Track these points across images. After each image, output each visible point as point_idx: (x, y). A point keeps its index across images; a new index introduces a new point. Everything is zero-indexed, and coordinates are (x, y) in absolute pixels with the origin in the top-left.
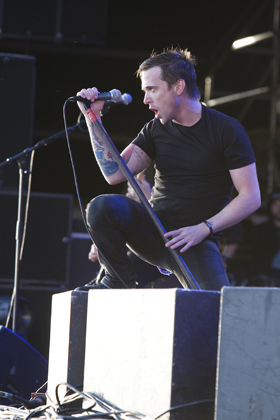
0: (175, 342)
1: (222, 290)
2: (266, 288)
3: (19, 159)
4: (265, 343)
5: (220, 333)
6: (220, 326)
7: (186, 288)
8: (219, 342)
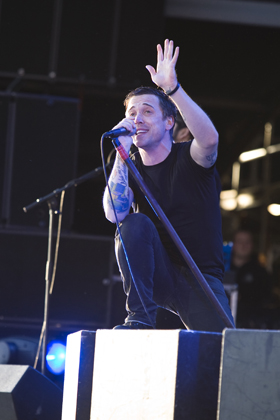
0: (177, 383)
1: (224, 333)
2: (268, 331)
3: (50, 199)
4: (265, 386)
5: (221, 375)
6: (221, 368)
7: (189, 330)
8: (220, 384)
